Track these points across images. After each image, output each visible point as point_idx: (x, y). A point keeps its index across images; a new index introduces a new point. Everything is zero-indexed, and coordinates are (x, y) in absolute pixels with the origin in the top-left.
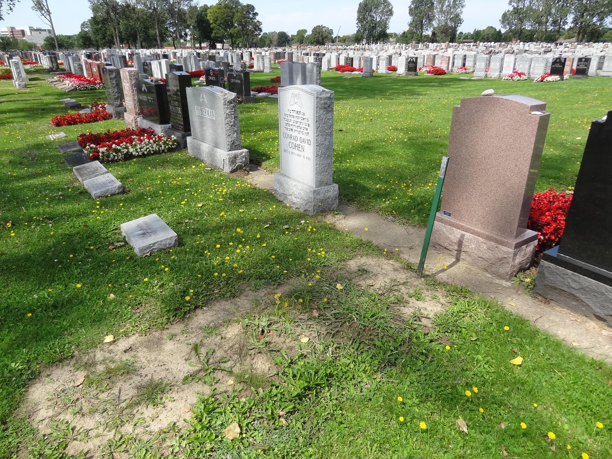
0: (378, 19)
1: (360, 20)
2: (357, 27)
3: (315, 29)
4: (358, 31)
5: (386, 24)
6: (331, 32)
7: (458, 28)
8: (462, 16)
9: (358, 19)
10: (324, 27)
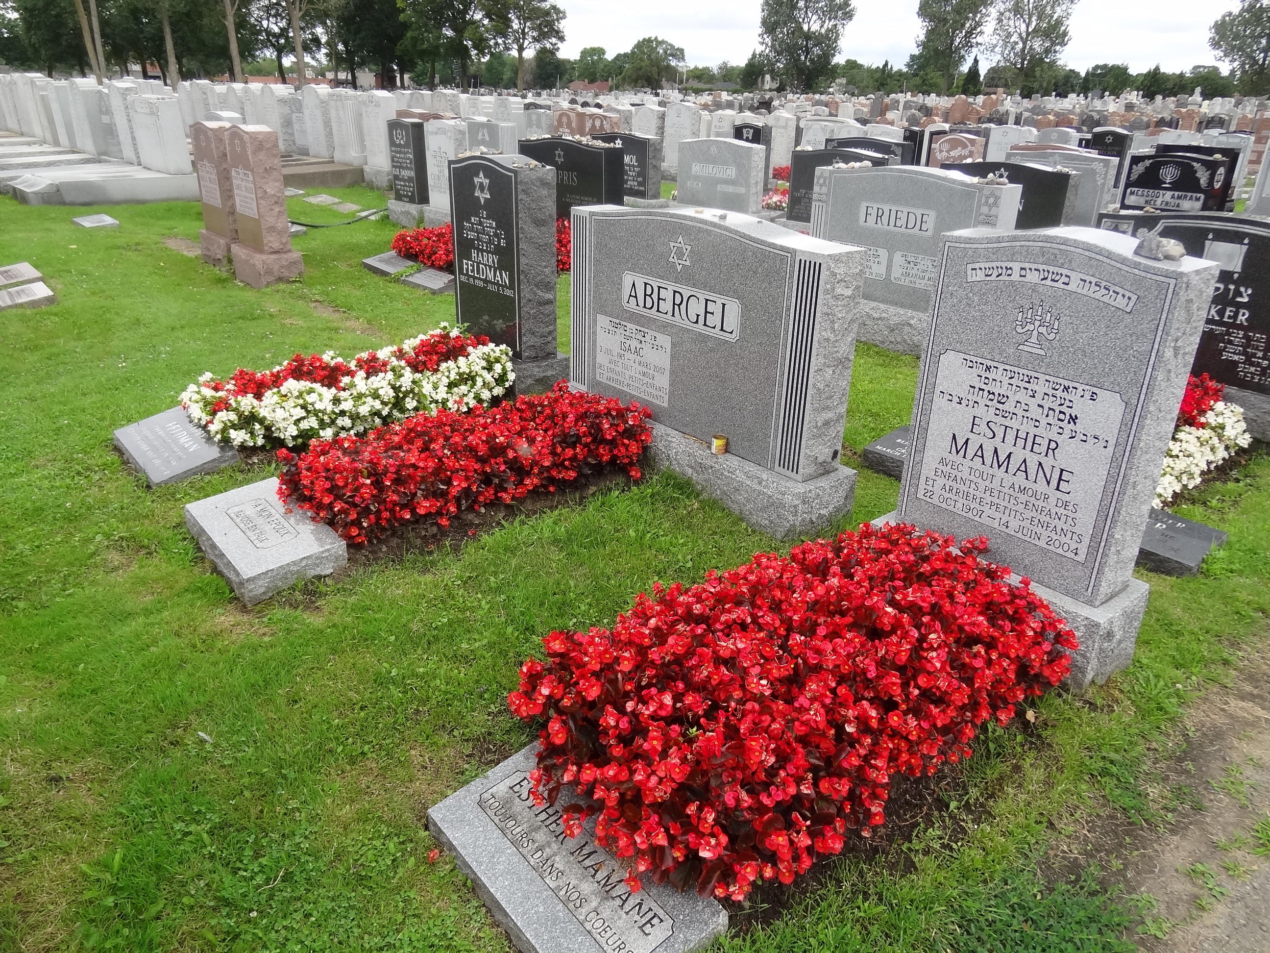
1: (769, 27)
2: (761, 43)
3: (640, 45)
5: (833, 40)
6: (679, 54)
9: (764, 23)
10: (663, 42)
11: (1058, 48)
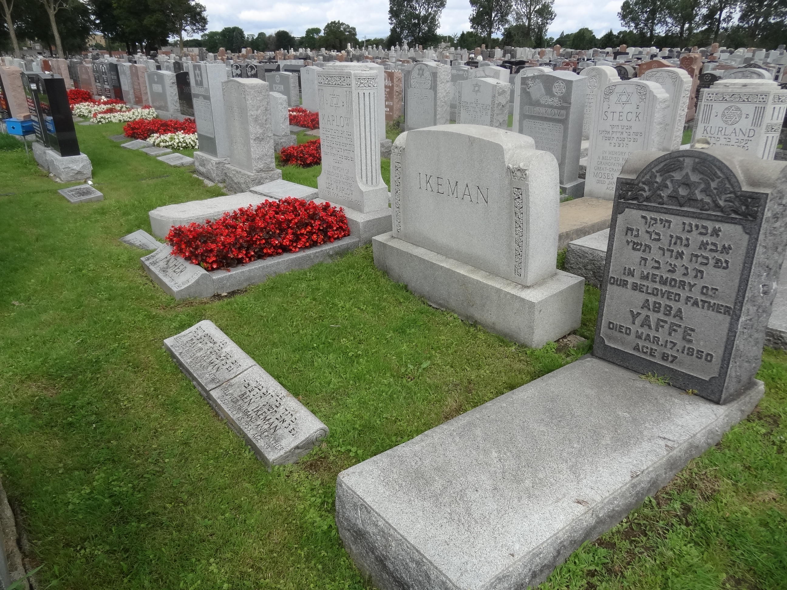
0: (423, 13)
1: (394, 13)
2: (391, 24)
3: (328, 26)
4: (393, 31)
5: (433, 19)
6: (352, 32)
7: (548, 26)
8: (554, 8)
9: (391, 11)
10: (343, 24)
11: (549, 21)
